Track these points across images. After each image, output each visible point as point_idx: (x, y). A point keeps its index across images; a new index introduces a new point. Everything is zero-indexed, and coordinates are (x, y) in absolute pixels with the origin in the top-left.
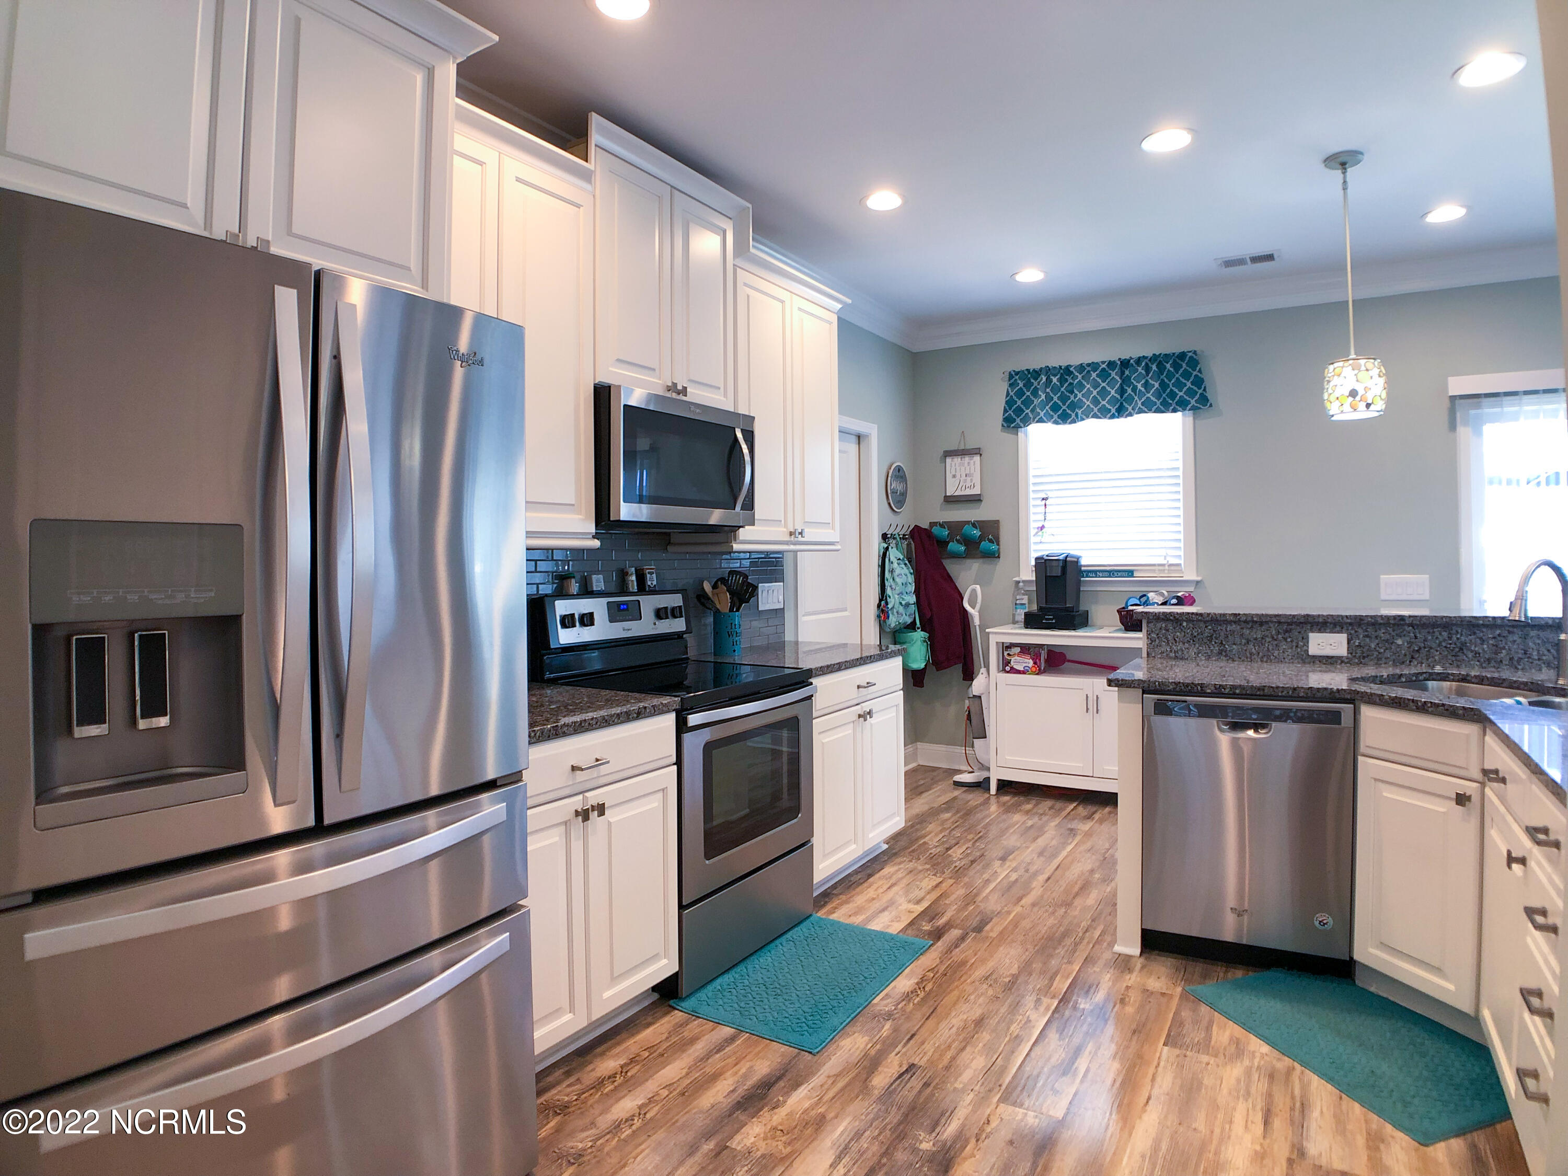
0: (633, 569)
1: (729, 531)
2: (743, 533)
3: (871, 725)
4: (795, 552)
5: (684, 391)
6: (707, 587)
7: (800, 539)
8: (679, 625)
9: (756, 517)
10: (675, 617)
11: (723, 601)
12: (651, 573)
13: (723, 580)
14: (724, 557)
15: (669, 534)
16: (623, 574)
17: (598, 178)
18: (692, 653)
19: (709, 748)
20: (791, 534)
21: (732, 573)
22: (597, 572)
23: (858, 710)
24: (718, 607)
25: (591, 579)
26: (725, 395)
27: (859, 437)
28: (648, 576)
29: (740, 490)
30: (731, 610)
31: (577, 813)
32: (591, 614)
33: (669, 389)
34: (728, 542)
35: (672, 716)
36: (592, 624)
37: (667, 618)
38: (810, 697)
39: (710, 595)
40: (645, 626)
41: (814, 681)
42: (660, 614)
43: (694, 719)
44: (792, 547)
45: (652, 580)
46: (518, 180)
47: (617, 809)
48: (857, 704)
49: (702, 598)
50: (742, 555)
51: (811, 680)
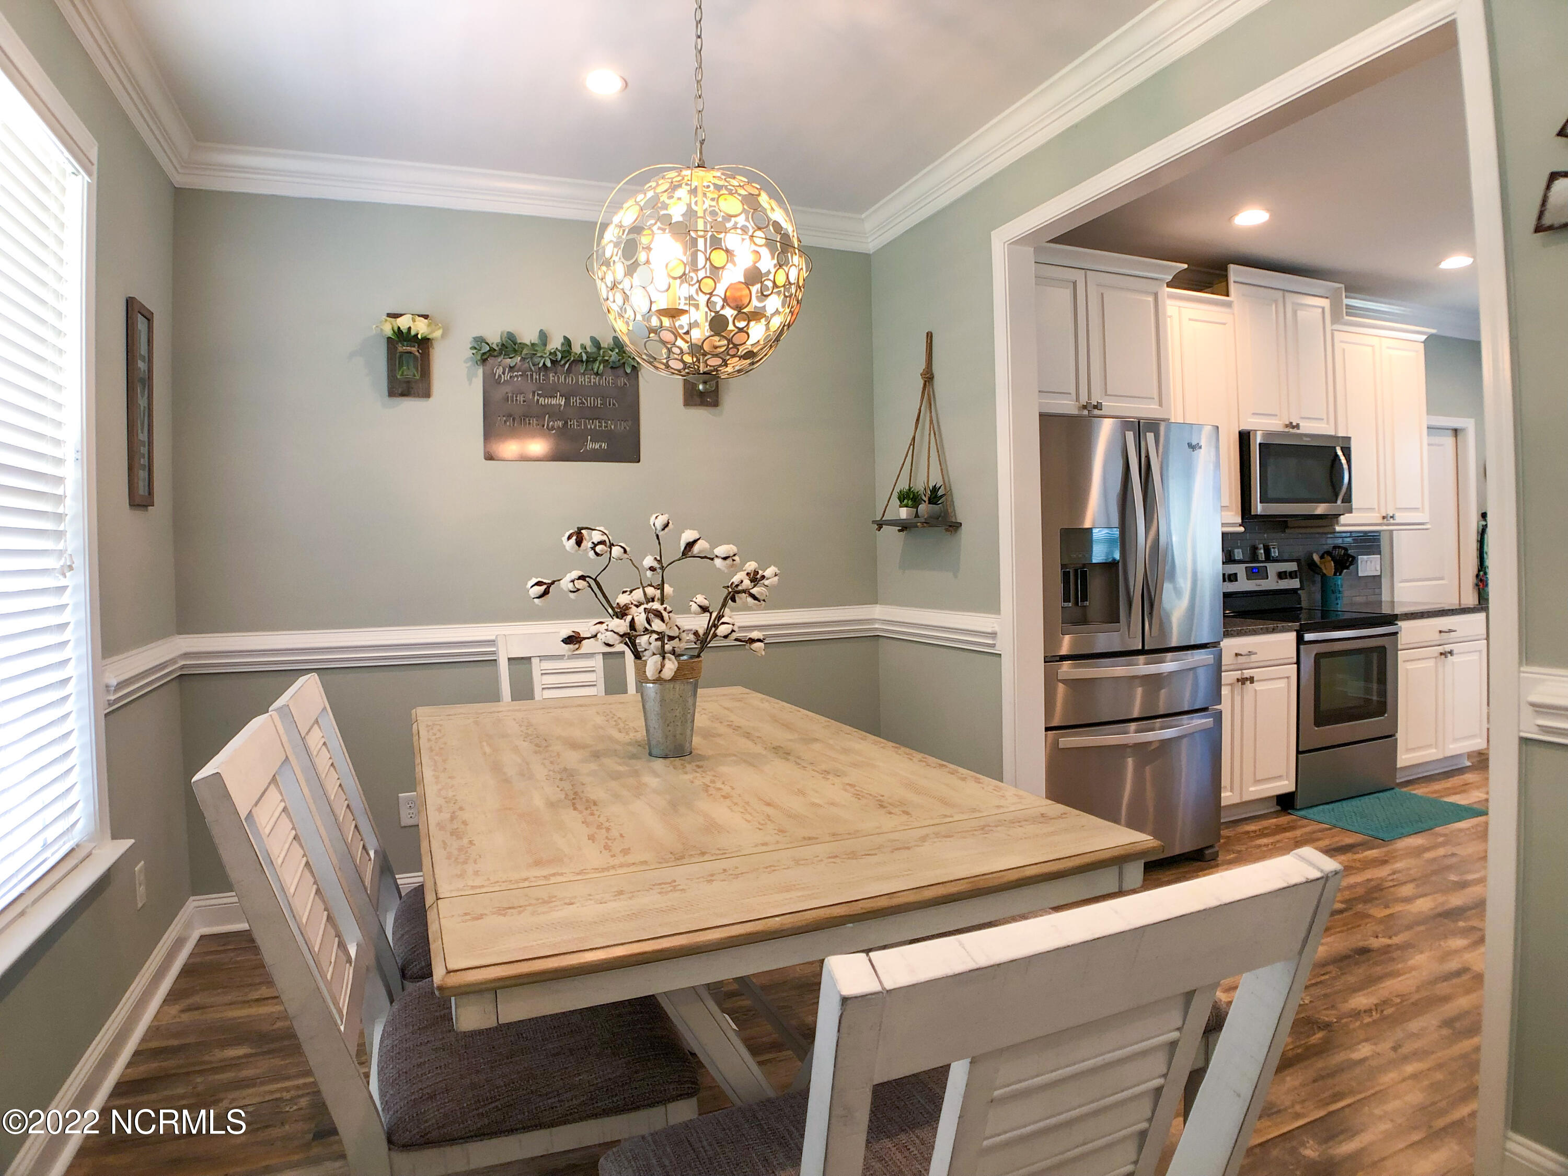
0: (1262, 546)
1: (1333, 518)
2: (1343, 519)
3: (1453, 663)
4: (1391, 531)
5: (1297, 426)
6: (1316, 557)
7: (1392, 521)
8: (1295, 583)
9: (1354, 507)
10: (1292, 578)
11: (1329, 568)
12: (1274, 548)
13: (1328, 553)
14: (1329, 536)
15: (1286, 521)
16: (1254, 549)
17: (1236, 306)
18: (1304, 604)
19: (1318, 657)
20: (1384, 518)
21: (1335, 547)
22: (1238, 548)
23: (1441, 649)
24: (1325, 571)
25: (1234, 552)
26: (1328, 423)
27: (1456, 431)
28: (1272, 550)
29: (1340, 488)
30: (1335, 574)
31: (1238, 680)
32: (1236, 574)
33: (1287, 426)
34: (1332, 525)
35: (1294, 634)
36: (1236, 580)
37: (1286, 578)
38: (1396, 633)
39: (1318, 563)
40: (1271, 583)
41: (1400, 623)
42: (1281, 575)
43: (1308, 637)
44: (1385, 528)
45: (1275, 552)
46: (1190, 320)
47: (1261, 683)
48: (1440, 645)
49: (1312, 566)
50: (1344, 535)
51: (1396, 622)
